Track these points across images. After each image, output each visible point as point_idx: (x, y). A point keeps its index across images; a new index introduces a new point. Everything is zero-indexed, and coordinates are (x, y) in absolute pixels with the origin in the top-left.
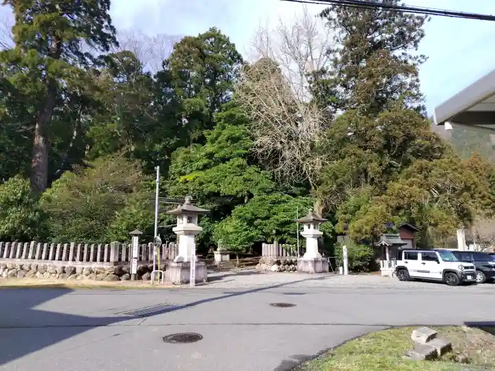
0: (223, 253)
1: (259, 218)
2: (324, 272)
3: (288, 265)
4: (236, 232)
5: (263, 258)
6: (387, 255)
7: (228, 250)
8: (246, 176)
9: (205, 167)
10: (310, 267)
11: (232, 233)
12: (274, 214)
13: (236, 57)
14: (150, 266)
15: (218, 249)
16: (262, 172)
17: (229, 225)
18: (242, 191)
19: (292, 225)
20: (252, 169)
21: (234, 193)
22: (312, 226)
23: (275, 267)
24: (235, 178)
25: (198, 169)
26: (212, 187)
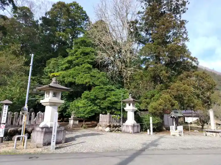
0: (75, 119)
1: (98, 99)
2: (138, 132)
3: (115, 128)
4: (84, 107)
5: (100, 123)
6: (174, 123)
7: (78, 117)
8: (92, 74)
9: (67, 68)
10: (130, 130)
11: (81, 107)
12: (108, 97)
13: (86, 18)
14: (19, 129)
15: (72, 117)
16: (101, 72)
17: (80, 103)
18: (89, 82)
19: (118, 104)
20: (95, 70)
21: (84, 83)
22: (131, 105)
23: (108, 129)
24: (86, 75)
25: (62, 70)
26: (70, 79)
